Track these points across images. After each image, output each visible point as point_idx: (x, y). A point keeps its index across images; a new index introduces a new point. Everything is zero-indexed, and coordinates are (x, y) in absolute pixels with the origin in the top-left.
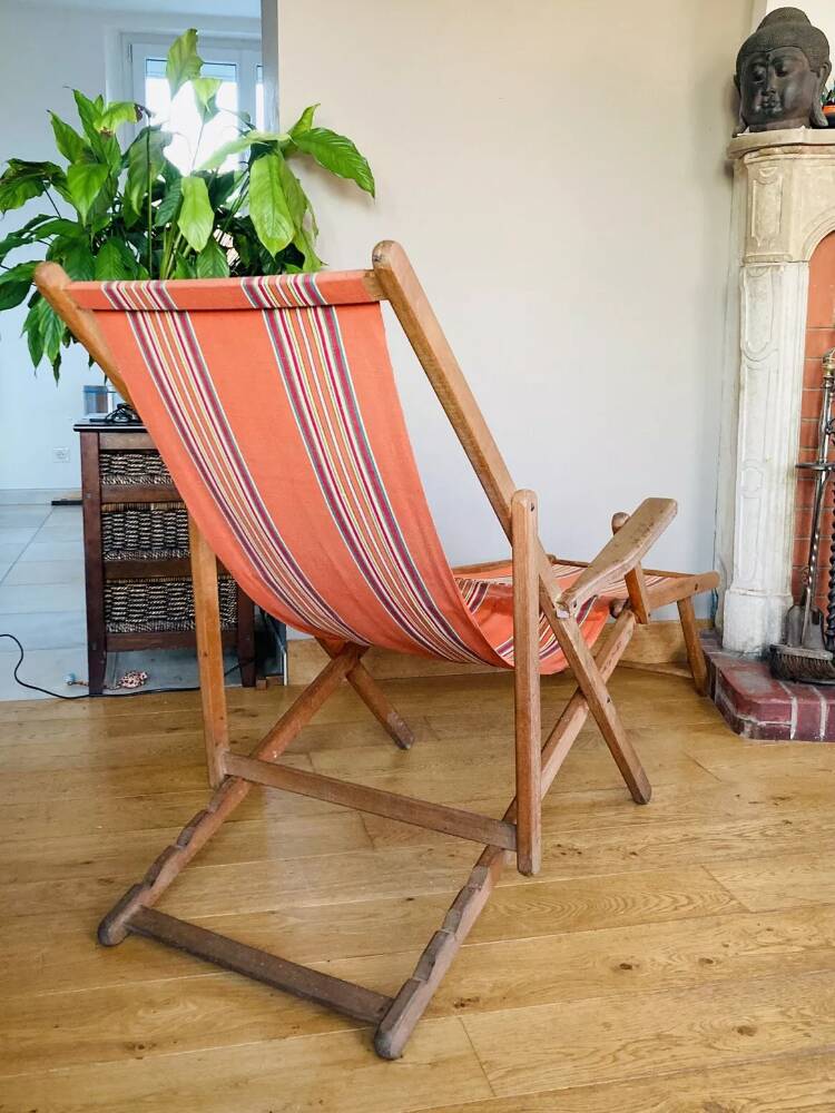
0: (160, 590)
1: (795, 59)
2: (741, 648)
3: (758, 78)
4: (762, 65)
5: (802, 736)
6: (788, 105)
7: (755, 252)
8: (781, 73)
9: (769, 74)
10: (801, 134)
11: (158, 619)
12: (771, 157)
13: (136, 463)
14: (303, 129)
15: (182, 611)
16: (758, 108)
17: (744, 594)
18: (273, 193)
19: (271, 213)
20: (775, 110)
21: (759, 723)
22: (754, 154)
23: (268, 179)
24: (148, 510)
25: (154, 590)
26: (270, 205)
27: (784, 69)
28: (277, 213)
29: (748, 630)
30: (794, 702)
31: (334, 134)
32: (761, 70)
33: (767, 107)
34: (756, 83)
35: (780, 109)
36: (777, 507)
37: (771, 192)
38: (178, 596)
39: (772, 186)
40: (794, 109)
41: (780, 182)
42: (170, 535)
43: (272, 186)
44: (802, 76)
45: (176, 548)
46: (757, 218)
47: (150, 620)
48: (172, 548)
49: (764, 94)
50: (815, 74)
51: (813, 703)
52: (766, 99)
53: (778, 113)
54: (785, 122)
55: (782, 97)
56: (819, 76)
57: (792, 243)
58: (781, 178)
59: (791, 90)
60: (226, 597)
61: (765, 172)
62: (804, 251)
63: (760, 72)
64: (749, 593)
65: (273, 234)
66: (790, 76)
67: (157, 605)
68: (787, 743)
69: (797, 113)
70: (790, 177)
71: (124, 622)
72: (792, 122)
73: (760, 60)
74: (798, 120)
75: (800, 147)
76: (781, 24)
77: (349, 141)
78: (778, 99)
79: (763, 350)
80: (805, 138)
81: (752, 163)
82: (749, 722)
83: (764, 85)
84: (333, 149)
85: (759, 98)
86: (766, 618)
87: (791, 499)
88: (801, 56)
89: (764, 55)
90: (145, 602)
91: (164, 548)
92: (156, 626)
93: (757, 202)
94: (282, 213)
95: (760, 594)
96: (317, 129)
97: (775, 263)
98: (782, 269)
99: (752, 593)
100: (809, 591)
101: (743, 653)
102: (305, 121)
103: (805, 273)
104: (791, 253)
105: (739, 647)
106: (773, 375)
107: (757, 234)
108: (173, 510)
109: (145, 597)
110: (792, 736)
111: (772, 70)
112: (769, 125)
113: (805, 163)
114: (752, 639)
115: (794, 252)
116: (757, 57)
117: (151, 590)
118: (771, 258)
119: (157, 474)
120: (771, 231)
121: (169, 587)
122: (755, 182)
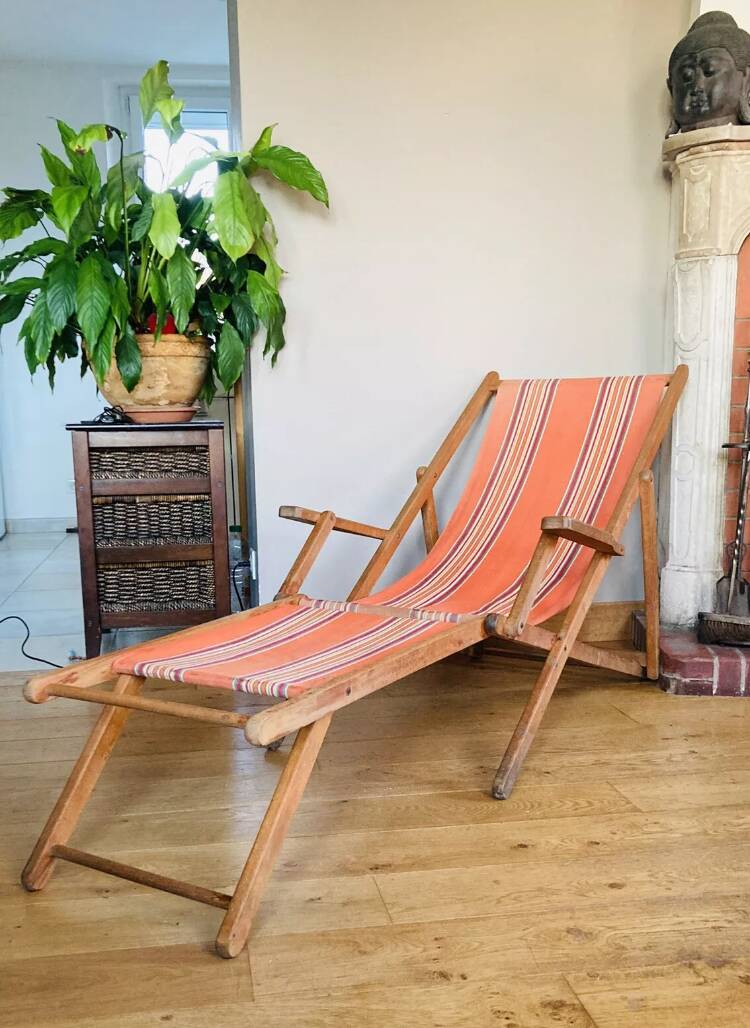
0: (147, 574)
1: (721, 59)
2: (676, 621)
3: (686, 78)
4: (692, 67)
5: (723, 692)
6: (715, 103)
7: (686, 247)
8: (708, 73)
9: (697, 76)
10: (728, 130)
11: (146, 601)
12: (700, 155)
13: (123, 460)
14: (263, 147)
15: (167, 593)
16: (687, 108)
17: (678, 571)
18: (233, 206)
19: (232, 222)
20: (703, 109)
21: (684, 680)
22: (685, 154)
23: (229, 192)
24: (134, 502)
25: (142, 574)
26: (232, 216)
27: (711, 69)
28: (238, 224)
29: (682, 604)
30: (716, 661)
31: (289, 150)
32: (690, 72)
33: (696, 107)
34: (686, 84)
35: (708, 108)
36: (708, 489)
37: (700, 190)
38: (162, 580)
39: (700, 183)
40: (721, 107)
41: (708, 179)
42: (154, 525)
43: (233, 198)
44: (728, 75)
45: (160, 537)
46: (688, 215)
47: (139, 601)
48: (156, 537)
49: (693, 94)
50: (742, 73)
51: (734, 661)
52: (695, 98)
53: (706, 111)
54: (713, 121)
55: (710, 97)
56: (745, 75)
57: (721, 239)
58: (709, 174)
59: (718, 90)
60: (205, 581)
61: (695, 170)
62: (732, 244)
63: (689, 74)
64: (683, 569)
65: (234, 242)
66: (717, 76)
67: (144, 588)
68: (709, 698)
69: (724, 111)
70: (718, 174)
71: (115, 602)
72: (719, 120)
73: (688, 62)
74: (725, 118)
75: (727, 144)
76: (708, 26)
77: (303, 156)
78: (706, 99)
79: (693, 341)
80: (731, 134)
81: (683, 163)
82: (674, 679)
83: (692, 86)
84: (290, 164)
85: (688, 99)
86: (699, 592)
87: (722, 481)
88: (727, 56)
89: (692, 56)
90: (134, 586)
91: (149, 536)
92: (145, 606)
93: (688, 201)
94: (243, 223)
95: (693, 570)
96: (276, 147)
97: (702, 257)
98: (710, 262)
99: (686, 569)
100: (735, 562)
101: (677, 624)
102: (264, 140)
103: (733, 266)
104: (719, 246)
105: (673, 620)
106: (704, 364)
107: (688, 231)
108: (156, 502)
109: (134, 581)
110: (714, 692)
111: (700, 70)
112: (698, 124)
113: (733, 159)
114: (686, 612)
115: (722, 245)
116: (685, 60)
117: (139, 575)
118: (701, 253)
119: (141, 470)
120: (701, 227)
121: (155, 572)
122: (686, 181)
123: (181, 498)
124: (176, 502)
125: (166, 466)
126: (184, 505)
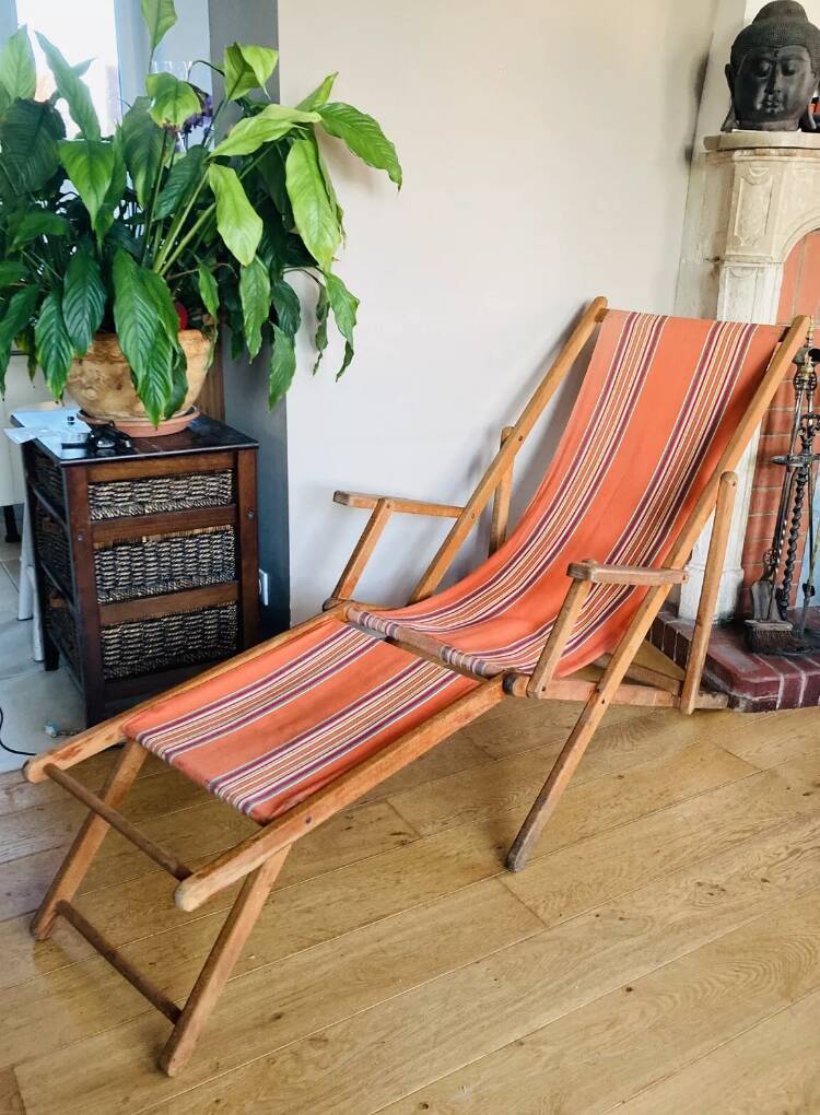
0: (156, 625)
1: (801, 59)
3: (762, 73)
4: (769, 61)
5: (785, 705)
7: (737, 251)
8: (787, 72)
9: (775, 72)
11: (155, 657)
12: (766, 158)
13: (124, 492)
16: (758, 105)
20: (776, 109)
21: (753, 699)
22: (750, 152)
24: (140, 543)
25: (151, 627)
27: (791, 68)
30: (782, 678)
32: (767, 66)
33: (769, 106)
35: (782, 109)
39: (760, 186)
41: (769, 184)
42: (165, 567)
44: (803, 76)
45: (171, 579)
46: (741, 217)
47: (147, 659)
48: (166, 581)
49: (768, 92)
51: (794, 676)
52: (770, 97)
54: (782, 124)
55: (786, 97)
57: (774, 247)
58: (772, 178)
59: (792, 90)
60: (227, 624)
61: (755, 172)
63: (766, 68)
66: (795, 76)
67: (154, 641)
68: (772, 712)
70: (780, 179)
71: (118, 666)
73: (768, 56)
74: (793, 121)
75: (796, 150)
76: (788, 18)
78: (781, 99)
81: (741, 161)
82: (744, 698)
83: (768, 83)
85: (762, 96)
88: (806, 56)
89: (772, 50)
90: (140, 642)
91: (159, 581)
92: (154, 663)
93: (743, 202)
97: (759, 265)
98: (765, 270)
102: (323, 93)
103: (780, 274)
104: (772, 254)
107: (740, 233)
108: (166, 540)
109: (140, 637)
110: (777, 707)
111: (779, 67)
113: (794, 165)
115: (775, 255)
116: (764, 52)
117: (146, 628)
118: (755, 260)
119: (147, 502)
120: (756, 233)
121: (165, 622)
122: (742, 180)
123: (197, 531)
124: (191, 537)
125: (179, 494)
126: (201, 539)
